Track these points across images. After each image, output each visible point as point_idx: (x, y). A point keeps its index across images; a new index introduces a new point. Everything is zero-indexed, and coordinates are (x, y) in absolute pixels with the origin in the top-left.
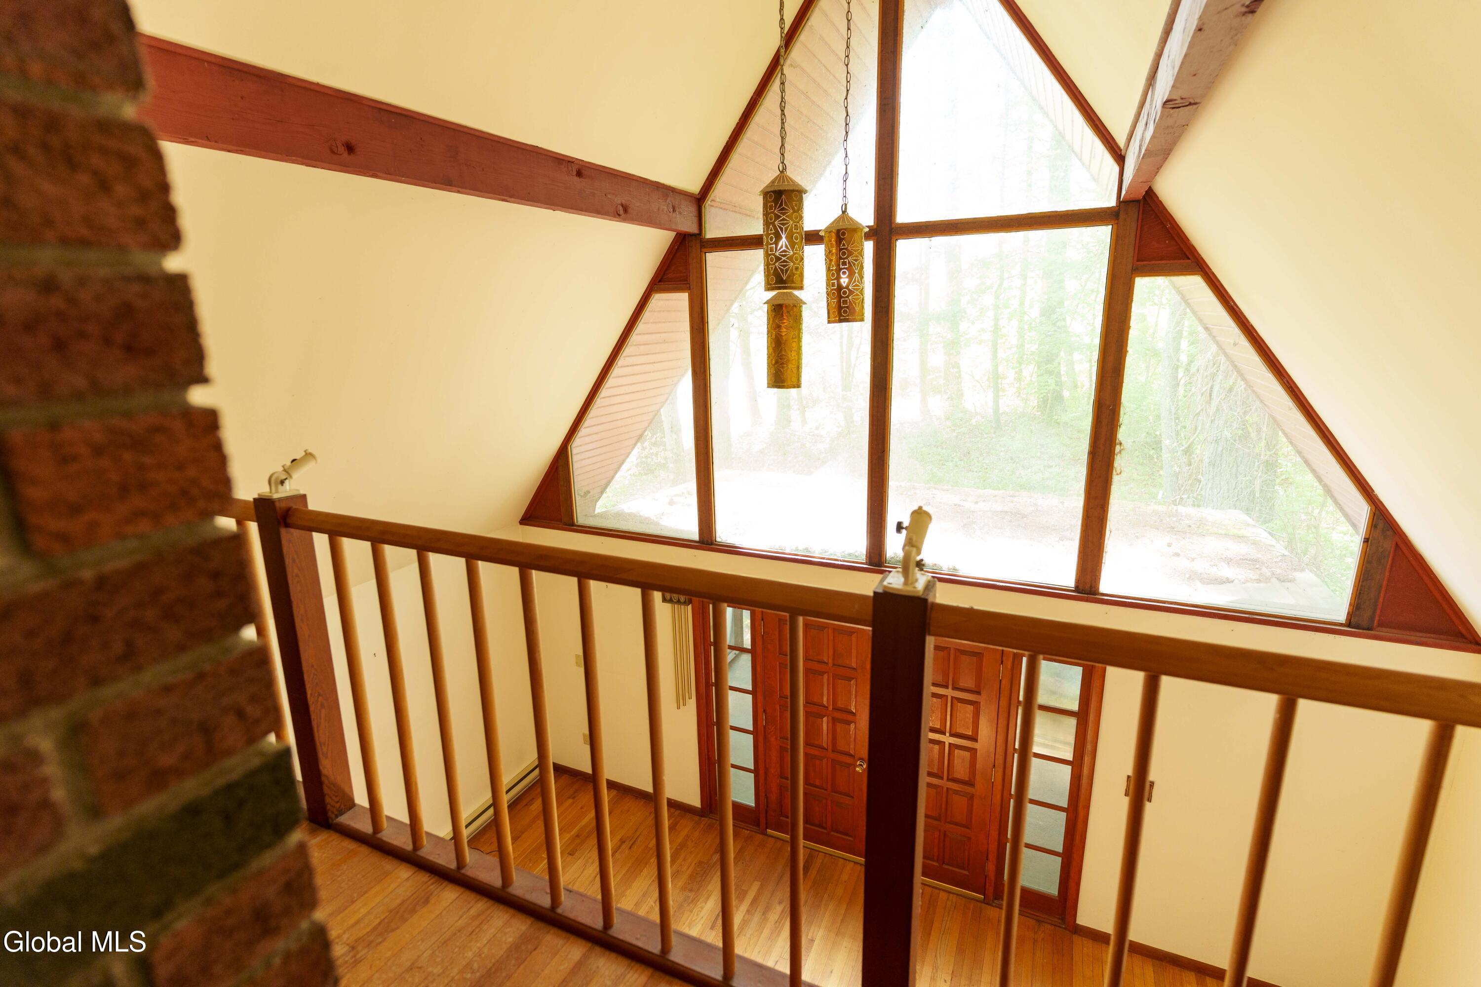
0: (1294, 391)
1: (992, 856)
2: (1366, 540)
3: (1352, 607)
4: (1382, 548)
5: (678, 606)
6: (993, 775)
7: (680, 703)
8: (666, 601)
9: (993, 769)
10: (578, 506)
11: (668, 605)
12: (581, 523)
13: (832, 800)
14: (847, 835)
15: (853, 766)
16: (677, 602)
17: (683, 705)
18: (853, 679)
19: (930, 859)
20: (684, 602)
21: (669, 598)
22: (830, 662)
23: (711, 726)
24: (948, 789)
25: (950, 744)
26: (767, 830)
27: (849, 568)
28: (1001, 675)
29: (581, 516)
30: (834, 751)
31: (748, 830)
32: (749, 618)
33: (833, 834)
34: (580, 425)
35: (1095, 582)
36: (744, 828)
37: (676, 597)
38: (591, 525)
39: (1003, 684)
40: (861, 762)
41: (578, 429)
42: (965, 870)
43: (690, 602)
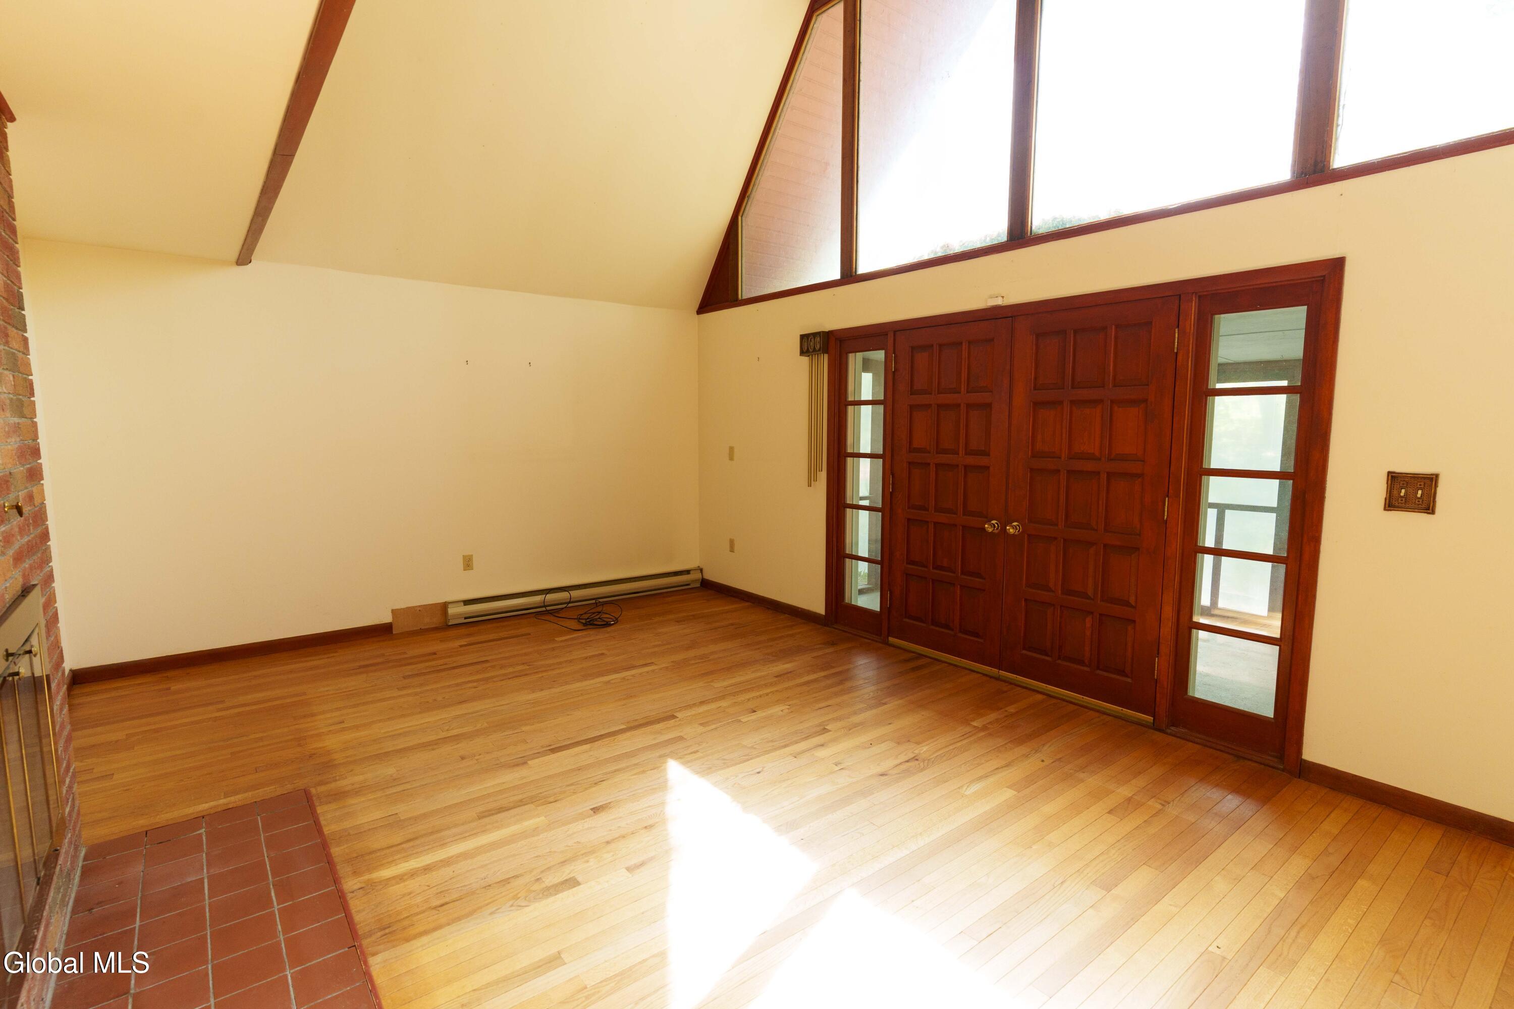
1: (1166, 650)
5: (815, 358)
6: (1166, 510)
7: (811, 479)
8: (803, 352)
9: (1166, 499)
10: (744, 279)
11: (805, 360)
12: (744, 297)
13: (961, 586)
14: (977, 635)
15: (984, 529)
16: (813, 352)
17: (814, 481)
18: (989, 405)
19: (1081, 662)
20: (819, 350)
21: (806, 348)
22: (963, 388)
23: (843, 508)
24: (1105, 546)
25: (1108, 473)
26: (889, 638)
27: (986, 252)
28: (1176, 346)
29: (745, 292)
30: (964, 514)
31: (869, 639)
32: (883, 360)
33: (960, 635)
34: (748, 194)
35: (1322, 153)
36: (865, 638)
37: (811, 343)
38: (752, 296)
39: (1180, 358)
40: (994, 522)
41: (746, 199)
42: (1127, 676)
43: (825, 349)
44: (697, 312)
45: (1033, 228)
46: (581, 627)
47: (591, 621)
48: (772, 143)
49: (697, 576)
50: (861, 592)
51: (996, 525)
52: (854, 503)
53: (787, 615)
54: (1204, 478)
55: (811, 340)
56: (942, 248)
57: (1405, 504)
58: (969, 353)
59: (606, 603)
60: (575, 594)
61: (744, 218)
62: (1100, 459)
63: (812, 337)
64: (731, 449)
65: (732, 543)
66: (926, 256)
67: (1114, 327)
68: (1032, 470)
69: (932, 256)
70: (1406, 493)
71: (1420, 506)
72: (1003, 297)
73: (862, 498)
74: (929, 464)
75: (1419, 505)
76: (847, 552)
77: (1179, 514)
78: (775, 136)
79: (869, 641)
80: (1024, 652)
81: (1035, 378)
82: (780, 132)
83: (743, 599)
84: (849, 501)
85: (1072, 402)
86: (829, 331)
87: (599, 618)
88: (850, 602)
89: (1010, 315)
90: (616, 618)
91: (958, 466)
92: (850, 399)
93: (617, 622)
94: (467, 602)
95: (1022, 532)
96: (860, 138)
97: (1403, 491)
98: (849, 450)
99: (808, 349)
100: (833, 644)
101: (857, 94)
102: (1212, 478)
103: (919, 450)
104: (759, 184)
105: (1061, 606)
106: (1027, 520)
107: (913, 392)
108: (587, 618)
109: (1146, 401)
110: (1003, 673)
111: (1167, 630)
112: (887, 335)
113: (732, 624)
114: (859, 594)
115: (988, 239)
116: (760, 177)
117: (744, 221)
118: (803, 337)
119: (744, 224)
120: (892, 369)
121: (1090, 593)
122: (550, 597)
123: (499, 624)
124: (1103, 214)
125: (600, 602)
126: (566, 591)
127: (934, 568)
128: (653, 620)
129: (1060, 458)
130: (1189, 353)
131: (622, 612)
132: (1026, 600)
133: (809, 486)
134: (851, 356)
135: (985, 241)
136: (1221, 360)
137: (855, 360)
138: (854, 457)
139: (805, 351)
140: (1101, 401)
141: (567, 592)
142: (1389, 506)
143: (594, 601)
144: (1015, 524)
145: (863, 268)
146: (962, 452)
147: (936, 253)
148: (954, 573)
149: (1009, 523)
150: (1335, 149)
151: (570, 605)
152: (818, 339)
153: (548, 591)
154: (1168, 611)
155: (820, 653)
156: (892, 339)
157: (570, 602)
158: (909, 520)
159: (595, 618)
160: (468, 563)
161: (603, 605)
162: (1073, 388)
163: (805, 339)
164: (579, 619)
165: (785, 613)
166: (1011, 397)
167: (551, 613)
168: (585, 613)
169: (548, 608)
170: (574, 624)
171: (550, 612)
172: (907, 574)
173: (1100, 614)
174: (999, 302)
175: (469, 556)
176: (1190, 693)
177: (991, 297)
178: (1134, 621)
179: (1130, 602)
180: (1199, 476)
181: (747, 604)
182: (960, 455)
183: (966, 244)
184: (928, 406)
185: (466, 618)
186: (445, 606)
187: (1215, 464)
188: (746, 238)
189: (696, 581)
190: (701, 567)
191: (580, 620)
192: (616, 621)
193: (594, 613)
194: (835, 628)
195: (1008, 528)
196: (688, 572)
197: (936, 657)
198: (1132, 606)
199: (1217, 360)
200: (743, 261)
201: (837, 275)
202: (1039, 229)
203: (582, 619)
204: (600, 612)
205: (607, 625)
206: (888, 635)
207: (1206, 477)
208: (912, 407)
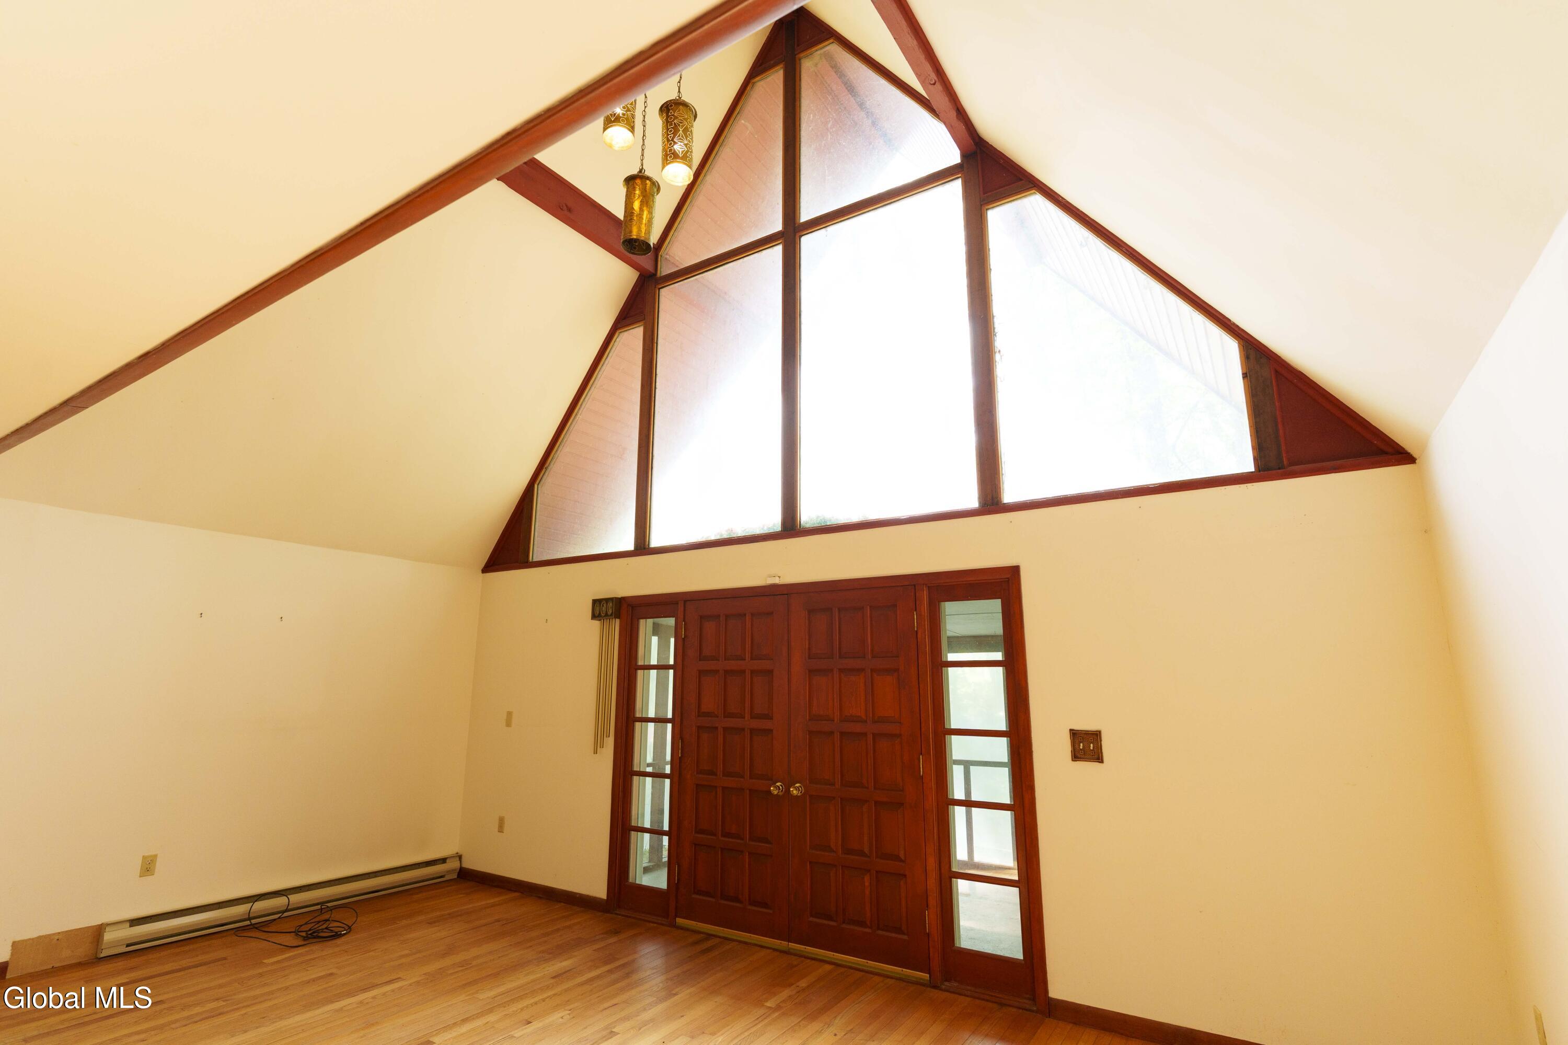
0: (1135, 256)
1: (933, 901)
2: (1245, 375)
3: (1255, 450)
4: (1262, 377)
5: (607, 622)
6: (921, 766)
7: (598, 745)
8: (594, 617)
9: (920, 757)
10: (536, 543)
11: (597, 623)
12: (535, 560)
13: (750, 853)
14: (765, 905)
15: (770, 792)
16: (605, 616)
17: (600, 747)
18: (770, 672)
19: (862, 924)
20: (611, 615)
21: (598, 612)
22: (748, 656)
23: (630, 776)
24: (876, 802)
25: (874, 734)
26: (677, 919)
27: (765, 539)
28: (916, 625)
29: (537, 554)
30: (751, 778)
31: (655, 923)
32: (674, 625)
33: (750, 907)
34: (546, 466)
35: (996, 492)
36: (650, 922)
37: (603, 608)
38: (543, 559)
39: (919, 636)
40: (778, 784)
41: (544, 470)
42: (904, 934)
43: (617, 615)
44: (482, 570)
45: (802, 522)
46: (303, 943)
47: (314, 932)
48: (573, 426)
49: (454, 865)
50: (646, 870)
51: (781, 787)
52: (641, 770)
53: (562, 904)
54: (947, 737)
55: (603, 606)
56: (727, 531)
57: (1084, 755)
58: (752, 625)
59: (336, 907)
60: (295, 898)
61: (540, 486)
62: (866, 722)
63: (604, 602)
64: (510, 714)
65: (501, 821)
66: (713, 537)
67: (868, 607)
68: (810, 732)
69: (718, 537)
70: (1083, 746)
71: (1094, 757)
72: (780, 577)
73: (649, 765)
74: (717, 728)
75: (1093, 755)
76: (633, 825)
77: (931, 770)
78: (576, 420)
79: (655, 925)
80: (811, 919)
81: (809, 649)
82: (581, 417)
83: (510, 890)
84: (636, 768)
85: (841, 670)
86: (622, 597)
87: (326, 928)
88: (634, 882)
89: (786, 593)
90: (348, 926)
91: (743, 729)
92: (640, 663)
93: (350, 932)
94: (135, 922)
95: (804, 794)
96: (655, 433)
97: (1081, 744)
98: (638, 715)
99: (600, 613)
100: (616, 932)
101: (653, 398)
102: (953, 737)
103: (708, 714)
104: (557, 458)
105: (842, 866)
106: (808, 782)
107: (702, 658)
108: (308, 929)
109: (897, 670)
110: (793, 945)
111: (932, 883)
112: (678, 604)
113: (498, 921)
114: (644, 873)
115: (765, 528)
116: (559, 452)
117: (539, 488)
118: (595, 602)
119: (539, 492)
120: (682, 636)
121: (866, 850)
122: (260, 906)
123: (178, 950)
124: (855, 518)
125: (328, 907)
126: (284, 895)
127: (723, 836)
128: (397, 923)
129: (833, 721)
130: (925, 631)
131: (357, 917)
132: (810, 863)
133: (594, 753)
134: (642, 622)
135: (763, 529)
136: (949, 634)
137: (645, 626)
138: (642, 722)
139: (597, 615)
140: (863, 670)
141: (285, 897)
142: (1075, 758)
143: (319, 907)
144: (798, 785)
145: (655, 542)
146: (747, 716)
147: (721, 535)
148: (743, 839)
149: (793, 784)
150: (1003, 490)
151: (286, 914)
152: (611, 604)
153: (256, 898)
154: (932, 863)
155: (602, 944)
156: (682, 608)
157: (287, 910)
158: (697, 785)
159: (320, 928)
160: (148, 867)
161: (331, 910)
162: (840, 658)
163: (597, 604)
164: (297, 933)
165: (560, 902)
166: (789, 664)
167: (256, 928)
168: (306, 924)
169: (253, 921)
170: (289, 940)
171: (256, 926)
172: (696, 845)
173: (877, 872)
174: (776, 581)
175: (151, 856)
176: (957, 945)
177: (770, 576)
178: (905, 876)
179: (900, 856)
180: (943, 735)
181: (517, 894)
182: (746, 718)
183: (747, 530)
184: (717, 671)
185: (128, 945)
186: (99, 931)
187: (954, 725)
188: (540, 504)
189: (453, 871)
190: (460, 853)
191: (299, 933)
192: (349, 930)
193: (319, 922)
194: (616, 914)
195: (791, 789)
196: (443, 860)
197: (726, 936)
198: (901, 861)
199: (946, 634)
200: (537, 525)
201: (630, 547)
202: (806, 524)
203: (300, 932)
204: (328, 920)
205: (337, 936)
206: (676, 916)
207: (948, 736)
208: (701, 673)
